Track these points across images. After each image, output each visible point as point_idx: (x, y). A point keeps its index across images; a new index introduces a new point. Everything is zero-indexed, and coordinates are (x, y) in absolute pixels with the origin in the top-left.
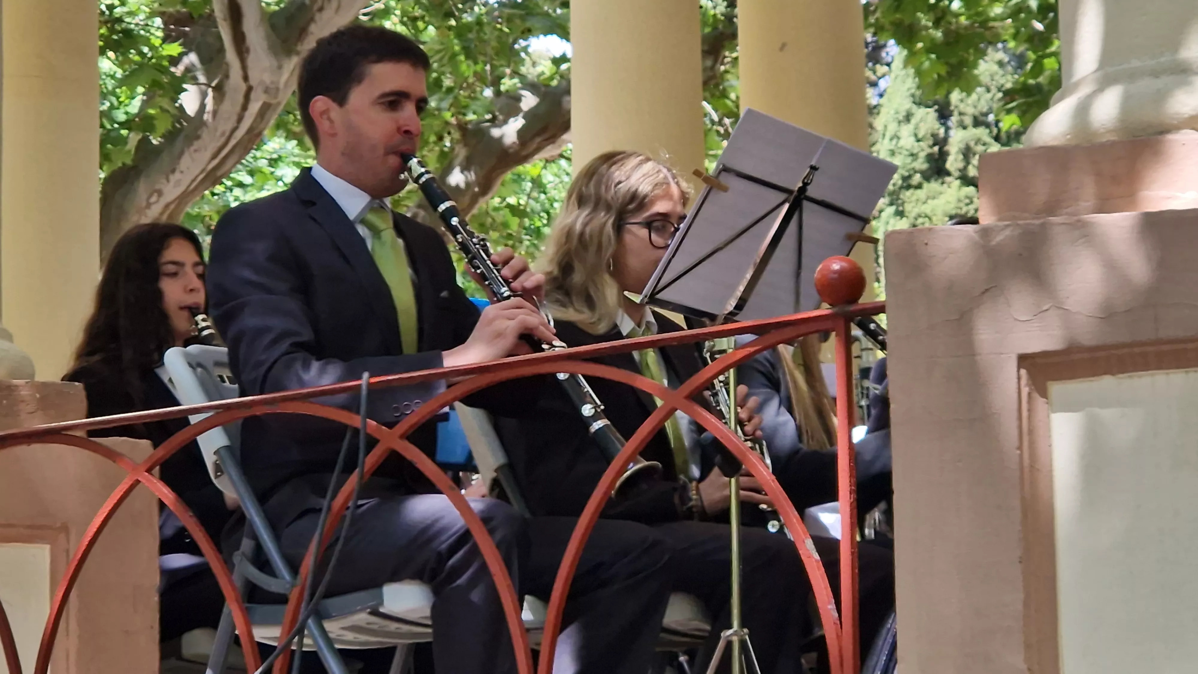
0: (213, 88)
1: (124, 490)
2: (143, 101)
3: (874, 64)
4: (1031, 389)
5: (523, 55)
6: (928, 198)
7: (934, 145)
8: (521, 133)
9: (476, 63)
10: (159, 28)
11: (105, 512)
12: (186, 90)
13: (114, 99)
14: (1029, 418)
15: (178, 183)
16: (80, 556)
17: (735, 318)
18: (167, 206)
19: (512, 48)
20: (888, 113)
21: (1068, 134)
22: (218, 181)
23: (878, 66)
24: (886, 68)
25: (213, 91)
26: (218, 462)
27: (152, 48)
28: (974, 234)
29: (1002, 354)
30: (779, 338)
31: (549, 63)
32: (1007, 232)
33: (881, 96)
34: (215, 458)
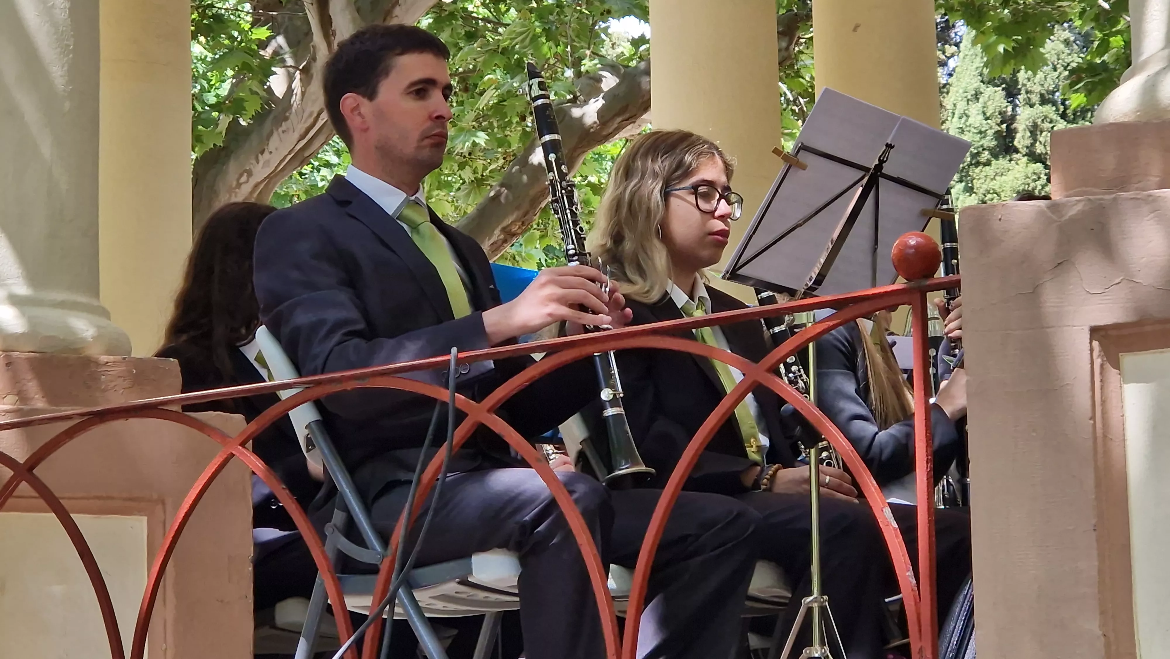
0: (300, 70)
1: (219, 463)
2: (233, 85)
3: (943, 45)
4: (1103, 360)
5: (603, 36)
6: (997, 174)
7: (1002, 123)
8: (600, 113)
9: (557, 45)
10: (248, 13)
11: (200, 485)
12: (275, 73)
13: (205, 83)
14: (1102, 388)
15: (267, 163)
16: (176, 527)
17: (814, 293)
18: (256, 186)
19: (592, 30)
20: (957, 92)
21: (1138, 111)
22: (305, 161)
23: (947, 46)
24: (954, 48)
25: (300, 74)
26: (309, 436)
27: (241, 32)
28: (1045, 209)
29: (1075, 326)
30: (857, 313)
31: (628, 45)
32: (1079, 207)
33: (950, 75)
34: (306, 432)
